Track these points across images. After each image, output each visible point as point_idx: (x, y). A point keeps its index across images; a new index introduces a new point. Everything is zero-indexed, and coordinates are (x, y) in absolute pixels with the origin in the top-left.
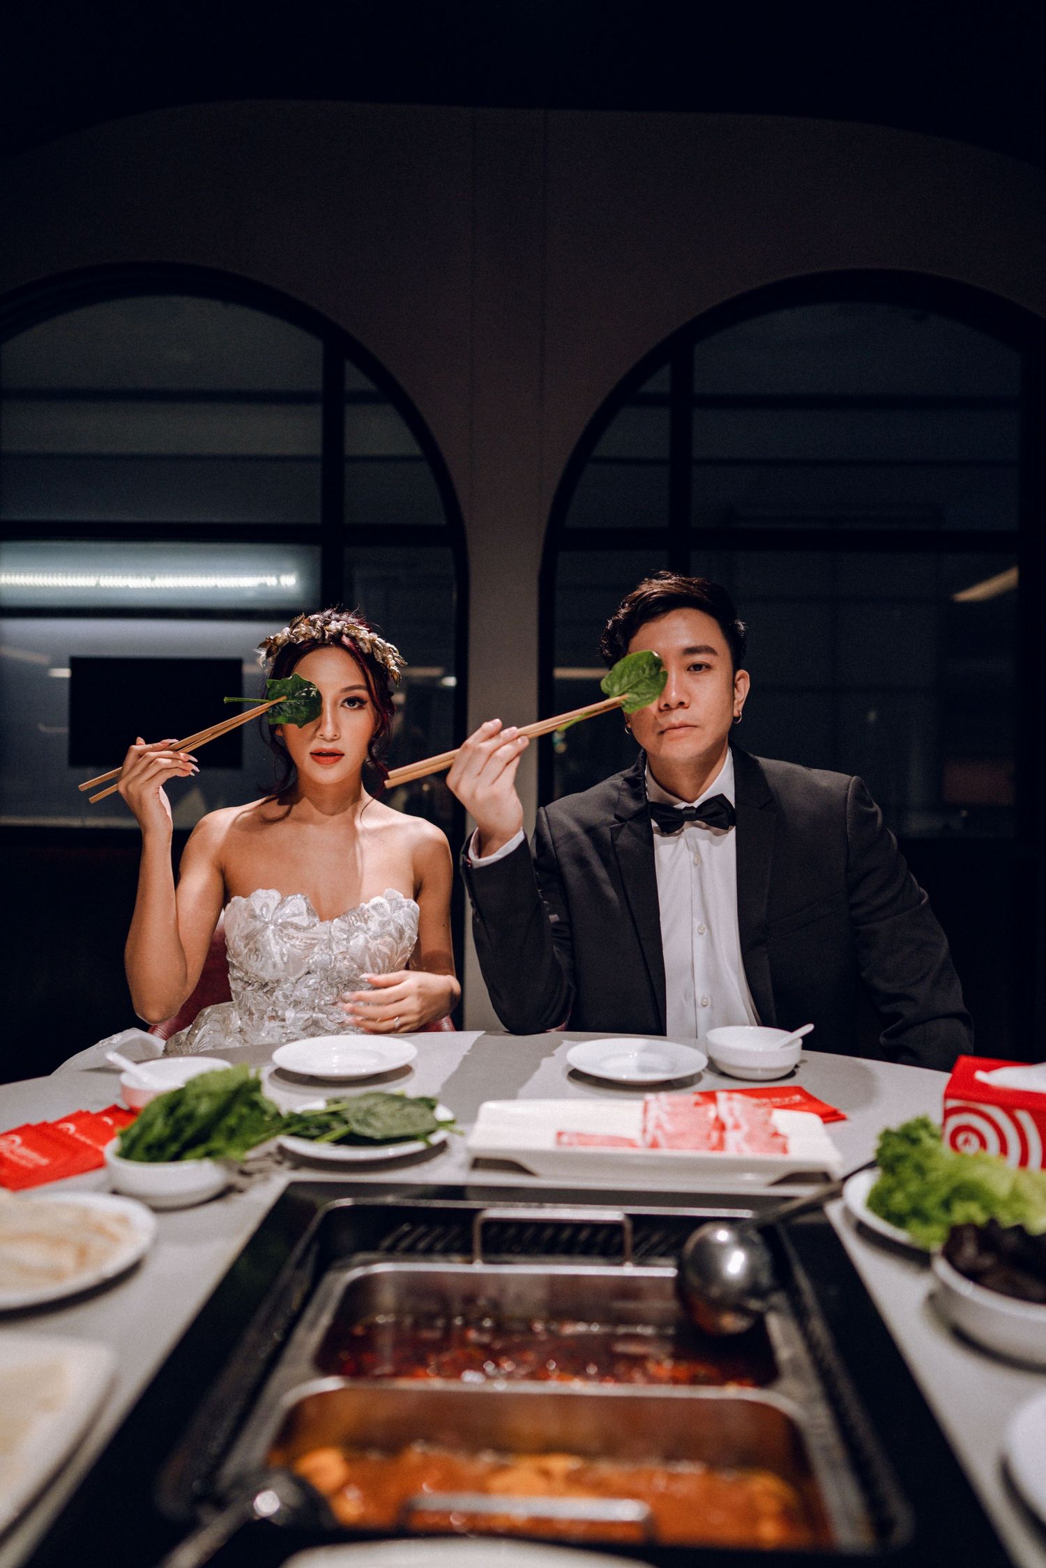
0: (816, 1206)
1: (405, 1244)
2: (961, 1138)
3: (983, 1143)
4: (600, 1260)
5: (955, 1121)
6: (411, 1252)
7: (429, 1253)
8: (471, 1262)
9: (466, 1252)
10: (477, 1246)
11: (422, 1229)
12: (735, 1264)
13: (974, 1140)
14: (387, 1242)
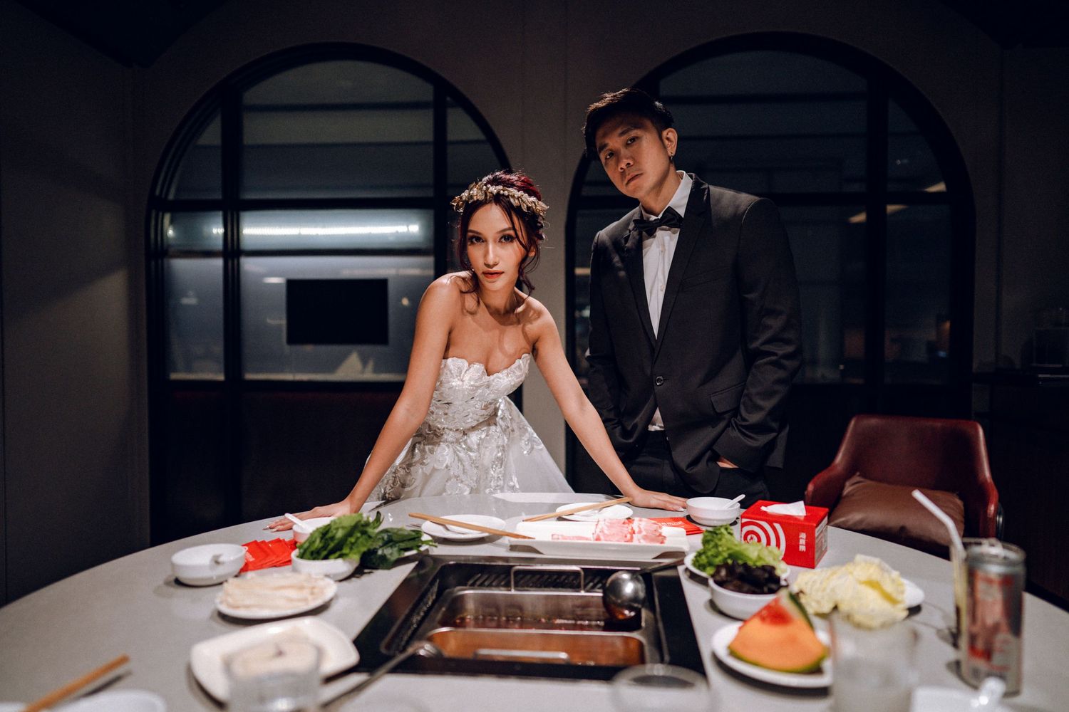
0: (673, 567)
1: (478, 583)
2: (749, 537)
3: (759, 540)
4: (570, 589)
5: (746, 529)
6: (482, 586)
7: (490, 586)
8: (510, 590)
9: (507, 586)
10: (512, 583)
11: (486, 576)
12: (629, 588)
13: (755, 538)
14: (471, 582)
